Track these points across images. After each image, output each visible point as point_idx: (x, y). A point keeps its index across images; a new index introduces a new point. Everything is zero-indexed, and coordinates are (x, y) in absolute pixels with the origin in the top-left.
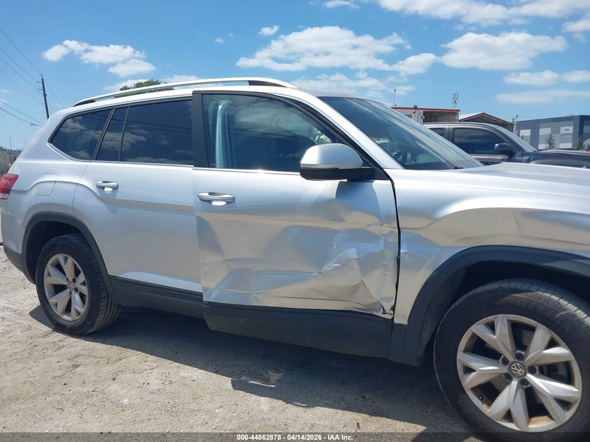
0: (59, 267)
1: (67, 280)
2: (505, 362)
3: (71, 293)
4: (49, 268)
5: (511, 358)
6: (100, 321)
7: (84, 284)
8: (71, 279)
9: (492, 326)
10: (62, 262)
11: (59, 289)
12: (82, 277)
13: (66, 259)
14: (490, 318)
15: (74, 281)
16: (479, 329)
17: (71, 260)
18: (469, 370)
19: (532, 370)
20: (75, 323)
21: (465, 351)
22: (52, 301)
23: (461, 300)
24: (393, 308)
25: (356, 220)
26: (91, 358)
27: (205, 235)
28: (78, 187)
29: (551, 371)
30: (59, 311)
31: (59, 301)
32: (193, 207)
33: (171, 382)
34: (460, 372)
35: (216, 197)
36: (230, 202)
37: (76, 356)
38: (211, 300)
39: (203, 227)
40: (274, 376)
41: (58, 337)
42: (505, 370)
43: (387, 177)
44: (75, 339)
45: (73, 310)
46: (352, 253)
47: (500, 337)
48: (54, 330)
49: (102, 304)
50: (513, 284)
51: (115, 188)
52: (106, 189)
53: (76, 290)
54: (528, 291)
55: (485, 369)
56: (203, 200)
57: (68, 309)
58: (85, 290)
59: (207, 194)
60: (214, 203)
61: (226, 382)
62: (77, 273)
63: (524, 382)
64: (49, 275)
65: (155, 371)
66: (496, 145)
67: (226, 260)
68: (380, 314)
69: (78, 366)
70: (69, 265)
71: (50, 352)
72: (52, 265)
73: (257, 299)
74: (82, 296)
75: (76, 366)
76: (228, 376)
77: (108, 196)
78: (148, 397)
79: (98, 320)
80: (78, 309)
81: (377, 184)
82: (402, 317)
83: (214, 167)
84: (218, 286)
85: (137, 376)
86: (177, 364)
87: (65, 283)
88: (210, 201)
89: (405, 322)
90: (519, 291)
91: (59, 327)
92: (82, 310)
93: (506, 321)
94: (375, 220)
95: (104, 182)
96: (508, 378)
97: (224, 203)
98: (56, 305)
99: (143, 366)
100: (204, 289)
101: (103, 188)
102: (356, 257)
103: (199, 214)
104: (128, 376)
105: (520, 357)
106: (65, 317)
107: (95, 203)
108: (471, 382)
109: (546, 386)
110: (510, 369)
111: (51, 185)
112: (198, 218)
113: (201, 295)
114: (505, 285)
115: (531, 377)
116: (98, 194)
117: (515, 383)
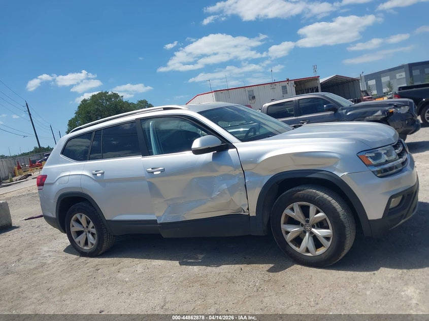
0: (78, 221)
1: (83, 227)
2: (302, 225)
3: (86, 234)
4: (73, 222)
5: (304, 223)
6: (105, 246)
7: (93, 227)
8: (85, 226)
9: (292, 209)
10: (79, 218)
11: (79, 233)
12: (91, 224)
13: (81, 216)
14: (291, 205)
15: (87, 227)
16: (287, 211)
17: (84, 216)
18: (287, 233)
19: (313, 227)
20: (90, 250)
21: (284, 224)
22: (77, 240)
23: (278, 199)
24: (248, 209)
25: (224, 170)
26: (104, 265)
27: (153, 189)
28: (82, 176)
29: (321, 225)
30: (81, 245)
31: (80, 240)
32: (144, 177)
33: (148, 268)
34: (284, 234)
35: (156, 170)
36: (162, 171)
37: (96, 266)
38: (162, 221)
39: (151, 186)
40: (201, 256)
41: (83, 259)
42: (302, 229)
43: (234, 147)
44: (92, 259)
45: (89, 243)
46: (224, 186)
47: (297, 214)
48: (80, 256)
49: (105, 237)
50: (297, 188)
51: (103, 174)
52: (98, 175)
53: (89, 232)
54: (303, 190)
55: (294, 230)
56: (149, 172)
57: (86, 243)
58: (94, 231)
59: (150, 169)
60: (155, 173)
61: (177, 263)
62: (88, 223)
63: (311, 233)
64: (73, 226)
65: (139, 265)
66: (325, 106)
67: (165, 201)
68: (242, 213)
69: (99, 269)
70: (83, 219)
71: (82, 266)
72: (74, 221)
73: (184, 217)
74: (93, 234)
75: (98, 270)
76: (177, 260)
77: (99, 178)
78: (137, 276)
79: (104, 246)
80: (92, 242)
81: (230, 151)
82: (253, 213)
83: (153, 155)
84: (164, 214)
85: (130, 269)
86: (150, 260)
87: (83, 229)
88: (153, 172)
89: (255, 215)
90: (300, 191)
91: (83, 254)
92: (94, 242)
93: (297, 206)
94: (232, 168)
95: (96, 171)
96: (305, 232)
97: (160, 172)
98: (79, 242)
99: (132, 264)
100: (157, 217)
101: (96, 174)
102: (226, 187)
103: (148, 180)
104: (125, 269)
105: (307, 221)
106: (86, 248)
107: (93, 183)
108: (289, 238)
109: (319, 232)
110: (305, 228)
111: (67, 177)
112: (148, 182)
113: (156, 221)
114: (294, 189)
115: (314, 230)
116: (94, 178)
117: (307, 234)
